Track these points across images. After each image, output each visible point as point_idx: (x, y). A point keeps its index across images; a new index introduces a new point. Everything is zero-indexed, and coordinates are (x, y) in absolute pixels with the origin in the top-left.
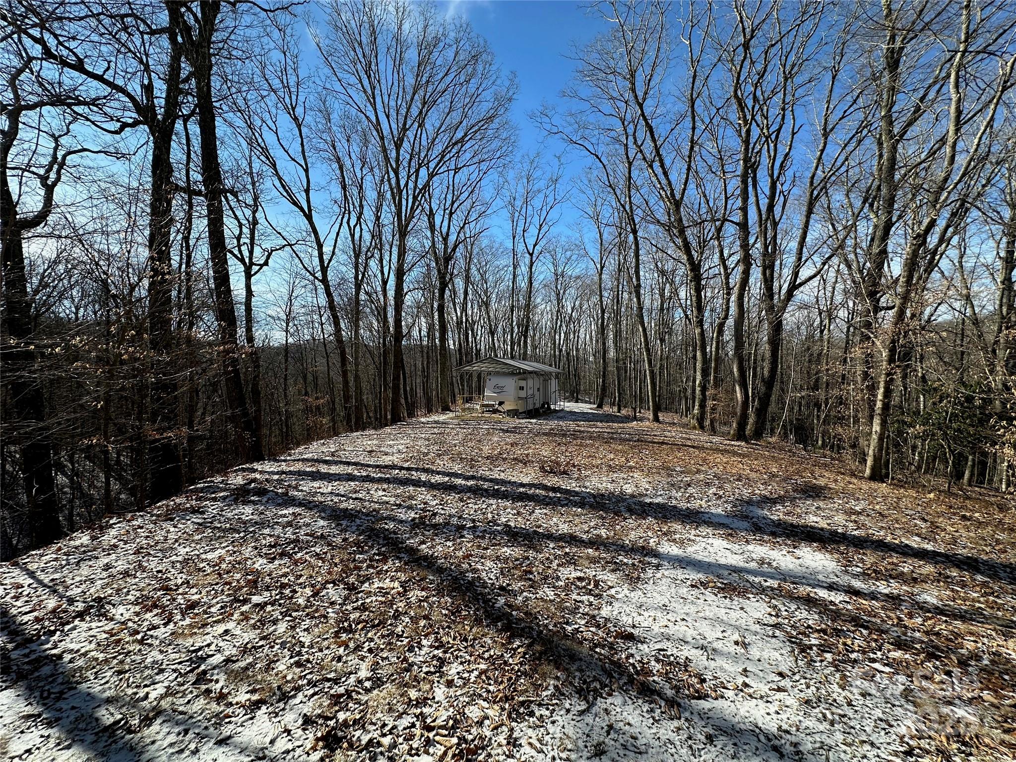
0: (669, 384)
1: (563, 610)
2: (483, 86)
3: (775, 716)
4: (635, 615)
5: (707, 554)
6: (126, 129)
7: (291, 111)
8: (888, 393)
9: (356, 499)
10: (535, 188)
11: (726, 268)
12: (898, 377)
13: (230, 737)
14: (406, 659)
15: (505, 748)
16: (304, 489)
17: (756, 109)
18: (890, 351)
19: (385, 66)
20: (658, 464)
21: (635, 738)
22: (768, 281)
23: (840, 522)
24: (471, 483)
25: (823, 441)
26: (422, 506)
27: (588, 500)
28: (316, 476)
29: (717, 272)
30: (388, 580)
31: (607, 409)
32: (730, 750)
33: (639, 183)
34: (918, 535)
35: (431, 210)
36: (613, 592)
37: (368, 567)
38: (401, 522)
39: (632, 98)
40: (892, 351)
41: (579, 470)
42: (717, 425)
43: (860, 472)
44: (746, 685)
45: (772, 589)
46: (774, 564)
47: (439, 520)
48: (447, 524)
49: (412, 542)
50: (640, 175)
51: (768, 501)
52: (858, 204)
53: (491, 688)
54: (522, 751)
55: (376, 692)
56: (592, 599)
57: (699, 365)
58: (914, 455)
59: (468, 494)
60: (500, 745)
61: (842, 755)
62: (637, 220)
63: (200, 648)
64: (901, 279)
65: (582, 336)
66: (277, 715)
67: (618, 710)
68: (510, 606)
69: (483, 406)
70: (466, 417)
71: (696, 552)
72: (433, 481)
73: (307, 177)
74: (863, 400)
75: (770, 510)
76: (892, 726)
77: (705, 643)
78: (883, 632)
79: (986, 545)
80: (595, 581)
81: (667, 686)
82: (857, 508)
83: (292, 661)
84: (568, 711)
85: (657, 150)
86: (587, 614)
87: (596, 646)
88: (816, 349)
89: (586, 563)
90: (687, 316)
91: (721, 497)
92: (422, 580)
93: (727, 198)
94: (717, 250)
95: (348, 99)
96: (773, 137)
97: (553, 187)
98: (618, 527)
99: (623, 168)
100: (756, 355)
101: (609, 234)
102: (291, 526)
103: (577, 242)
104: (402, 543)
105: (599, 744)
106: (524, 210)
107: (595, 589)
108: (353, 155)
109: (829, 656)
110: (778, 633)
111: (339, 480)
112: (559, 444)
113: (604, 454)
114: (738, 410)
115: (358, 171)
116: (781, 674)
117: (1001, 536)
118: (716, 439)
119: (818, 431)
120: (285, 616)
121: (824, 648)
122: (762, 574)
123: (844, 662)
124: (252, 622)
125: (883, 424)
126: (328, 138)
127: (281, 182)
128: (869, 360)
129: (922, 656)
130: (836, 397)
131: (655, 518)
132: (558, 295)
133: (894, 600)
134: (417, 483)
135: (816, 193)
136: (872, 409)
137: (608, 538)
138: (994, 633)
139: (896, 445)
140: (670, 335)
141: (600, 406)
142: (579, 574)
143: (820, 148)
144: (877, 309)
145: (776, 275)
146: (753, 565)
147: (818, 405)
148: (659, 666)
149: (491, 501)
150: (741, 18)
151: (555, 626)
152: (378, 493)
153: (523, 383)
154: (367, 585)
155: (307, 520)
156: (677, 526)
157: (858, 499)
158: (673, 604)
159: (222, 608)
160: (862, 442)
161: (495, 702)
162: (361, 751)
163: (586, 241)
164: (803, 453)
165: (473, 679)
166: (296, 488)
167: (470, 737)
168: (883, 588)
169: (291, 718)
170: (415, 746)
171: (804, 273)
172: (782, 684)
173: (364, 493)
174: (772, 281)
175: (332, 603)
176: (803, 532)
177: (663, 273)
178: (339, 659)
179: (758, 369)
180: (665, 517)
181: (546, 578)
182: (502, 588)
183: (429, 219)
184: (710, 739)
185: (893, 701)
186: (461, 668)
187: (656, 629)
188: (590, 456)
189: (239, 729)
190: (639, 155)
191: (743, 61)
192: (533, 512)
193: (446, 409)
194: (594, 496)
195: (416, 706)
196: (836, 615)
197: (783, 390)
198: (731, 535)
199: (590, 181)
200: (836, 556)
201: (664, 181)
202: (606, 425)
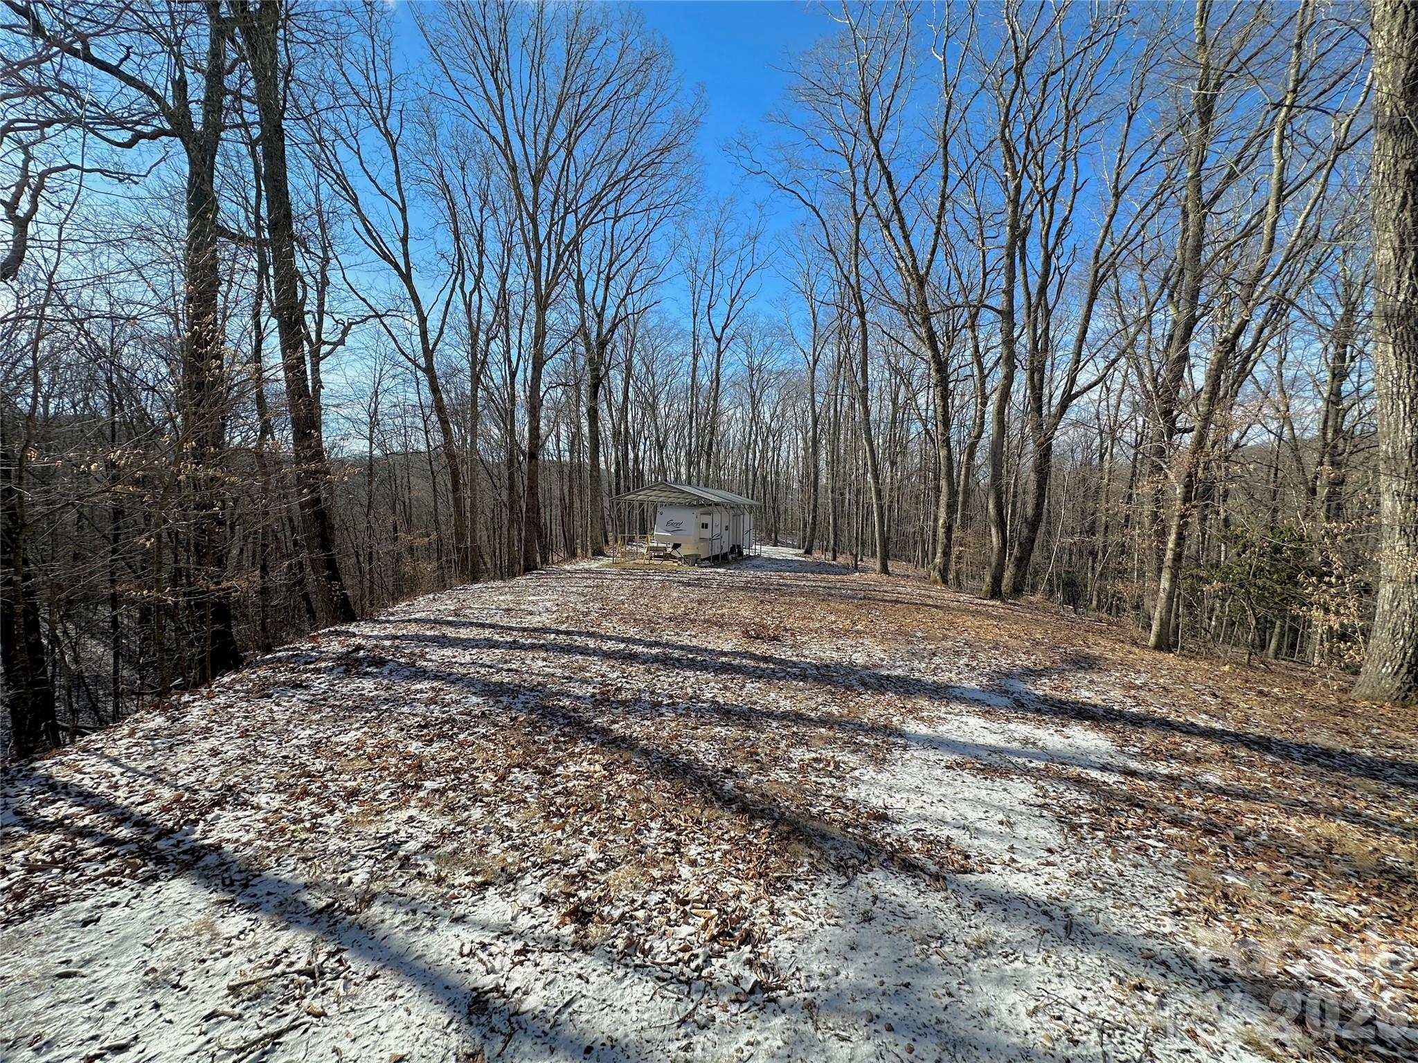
0: (899, 523)
1: (804, 792)
2: (658, 100)
3: (1044, 887)
4: (886, 797)
5: (961, 733)
6: (141, 141)
7: (381, 123)
8: (1181, 538)
9: (509, 670)
10: (726, 248)
11: (981, 369)
12: (1194, 520)
13: (464, 916)
14: (636, 842)
15: (770, 918)
16: (434, 658)
17: (1029, 158)
18: (1186, 487)
19: (518, 65)
20: (893, 627)
21: (903, 907)
22: (1037, 389)
23: (1116, 697)
24: (655, 651)
25: (1099, 601)
26: (599, 679)
27: (809, 671)
28: (443, 642)
29: (969, 373)
30: (585, 764)
31: (817, 555)
32: (1000, 914)
33: (868, 247)
34: (1205, 712)
35: (580, 273)
36: (857, 773)
37: (555, 749)
38: (579, 698)
39: (864, 127)
40: (1188, 487)
41: (793, 635)
42: (963, 578)
43: (1143, 639)
44: (1013, 861)
45: (1038, 770)
46: (1040, 744)
47: (623, 695)
48: (638, 700)
49: (601, 721)
50: (872, 235)
51: (1031, 673)
52: (1153, 290)
53: (741, 867)
54: (787, 919)
55: (612, 873)
56: (834, 781)
57: (944, 499)
58: (1210, 619)
59: (656, 665)
60: (762, 915)
61: (1112, 916)
62: (865, 297)
63: (388, 835)
64: (1203, 395)
65: (784, 454)
66: (509, 896)
67: (880, 883)
68: (741, 789)
69: (651, 549)
70: (627, 565)
71: (949, 731)
72: (605, 648)
73: (405, 219)
74: (1150, 548)
75: (1034, 683)
76: (1161, 892)
77: (967, 823)
78: (1159, 810)
79: (1282, 724)
80: (835, 762)
81: (930, 862)
82: (1137, 682)
83: (506, 844)
84: (828, 885)
85: (896, 203)
86: (832, 796)
87: (848, 826)
88: (1093, 482)
89: (821, 744)
90: (927, 432)
91: (974, 668)
92: (626, 763)
93: (985, 275)
94: (970, 344)
95: (464, 109)
96: (1049, 196)
97: (750, 248)
98: (852, 704)
99: (848, 227)
100: (1016, 486)
101: (827, 316)
102: (436, 703)
103: (781, 324)
104: (587, 722)
105: (866, 912)
106: (710, 277)
107: (836, 770)
108: (469, 190)
109: (1101, 834)
110: (1045, 813)
111: (477, 646)
112: (762, 602)
113: (824, 615)
114: (994, 560)
115: (476, 213)
116: (1050, 851)
117: (1300, 714)
118: (964, 597)
119: (1092, 588)
120: (476, 801)
121: (1094, 828)
122: (1027, 755)
123: (1117, 838)
124: (437, 808)
125: (1174, 578)
126: (433, 164)
127: (365, 225)
128: (1159, 498)
129: (1198, 832)
130: (1117, 544)
131: (896, 693)
132: (753, 397)
133: (1173, 781)
134: (584, 651)
135: (1101, 271)
136: (1160, 560)
137: (841, 716)
138: (1276, 812)
139: (1189, 606)
140: (904, 454)
141: (808, 552)
142: (814, 755)
143: (1110, 212)
144: (1172, 431)
145: (1046, 380)
146: (1016, 745)
147: (1094, 554)
148: (918, 845)
149: (687, 674)
150: (1014, 32)
151: (798, 807)
152: (537, 664)
153: (707, 519)
154: (561, 768)
155: (454, 696)
156: (923, 703)
157: (1139, 671)
158: (927, 786)
159: (392, 794)
160: (1147, 602)
161: (747, 879)
162: (616, 924)
163: (794, 324)
164: (1074, 616)
165: (717, 859)
166: (422, 656)
167: (730, 910)
168: (1162, 768)
169: (524, 898)
170: (673, 917)
171: (1083, 379)
172: (1051, 859)
173: (518, 663)
174: (1041, 388)
175: (528, 788)
176: (1073, 709)
177: (896, 371)
178: (560, 842)
179: (1019, 505)
180: (907, 692)
181: (776, 759)
182: (727, 771)
183: (577, 286)
184: (979, 906)
185: (1164, 871)
186: (700, 849)
187: (911, 811)
188: (805, 618)
189: (472, 909)
190: (871, 211)
191: (1014, 92)
192: (744, 686)
193: (598, 553)
194: (818, 668)
195: (663, 883)
196: (1110, 795)
197: (1049, 533)
198: (988, 712)
199: (801, 240)
200: (1110, 735)
201: (904, 249)
202: (820, 577)
